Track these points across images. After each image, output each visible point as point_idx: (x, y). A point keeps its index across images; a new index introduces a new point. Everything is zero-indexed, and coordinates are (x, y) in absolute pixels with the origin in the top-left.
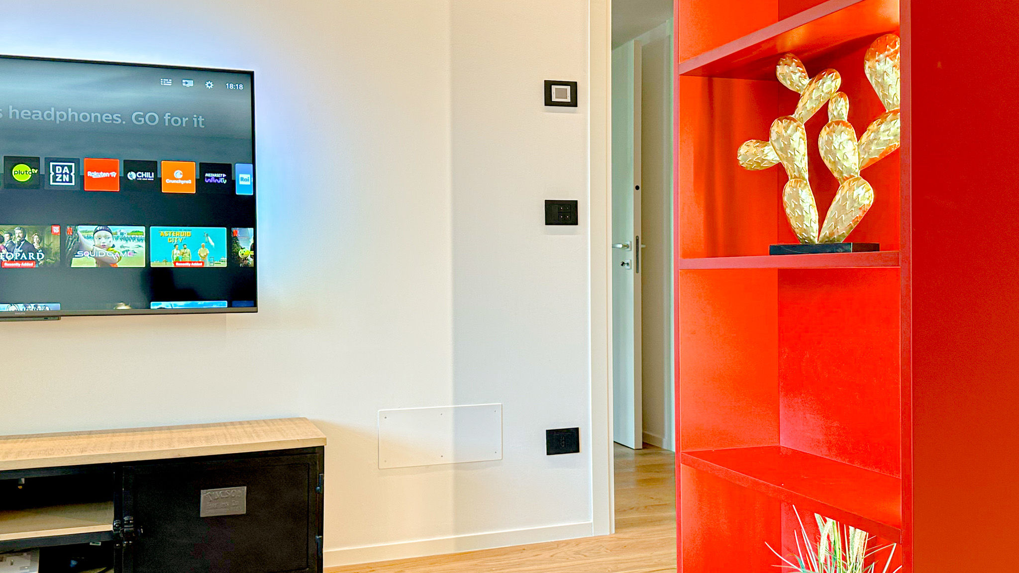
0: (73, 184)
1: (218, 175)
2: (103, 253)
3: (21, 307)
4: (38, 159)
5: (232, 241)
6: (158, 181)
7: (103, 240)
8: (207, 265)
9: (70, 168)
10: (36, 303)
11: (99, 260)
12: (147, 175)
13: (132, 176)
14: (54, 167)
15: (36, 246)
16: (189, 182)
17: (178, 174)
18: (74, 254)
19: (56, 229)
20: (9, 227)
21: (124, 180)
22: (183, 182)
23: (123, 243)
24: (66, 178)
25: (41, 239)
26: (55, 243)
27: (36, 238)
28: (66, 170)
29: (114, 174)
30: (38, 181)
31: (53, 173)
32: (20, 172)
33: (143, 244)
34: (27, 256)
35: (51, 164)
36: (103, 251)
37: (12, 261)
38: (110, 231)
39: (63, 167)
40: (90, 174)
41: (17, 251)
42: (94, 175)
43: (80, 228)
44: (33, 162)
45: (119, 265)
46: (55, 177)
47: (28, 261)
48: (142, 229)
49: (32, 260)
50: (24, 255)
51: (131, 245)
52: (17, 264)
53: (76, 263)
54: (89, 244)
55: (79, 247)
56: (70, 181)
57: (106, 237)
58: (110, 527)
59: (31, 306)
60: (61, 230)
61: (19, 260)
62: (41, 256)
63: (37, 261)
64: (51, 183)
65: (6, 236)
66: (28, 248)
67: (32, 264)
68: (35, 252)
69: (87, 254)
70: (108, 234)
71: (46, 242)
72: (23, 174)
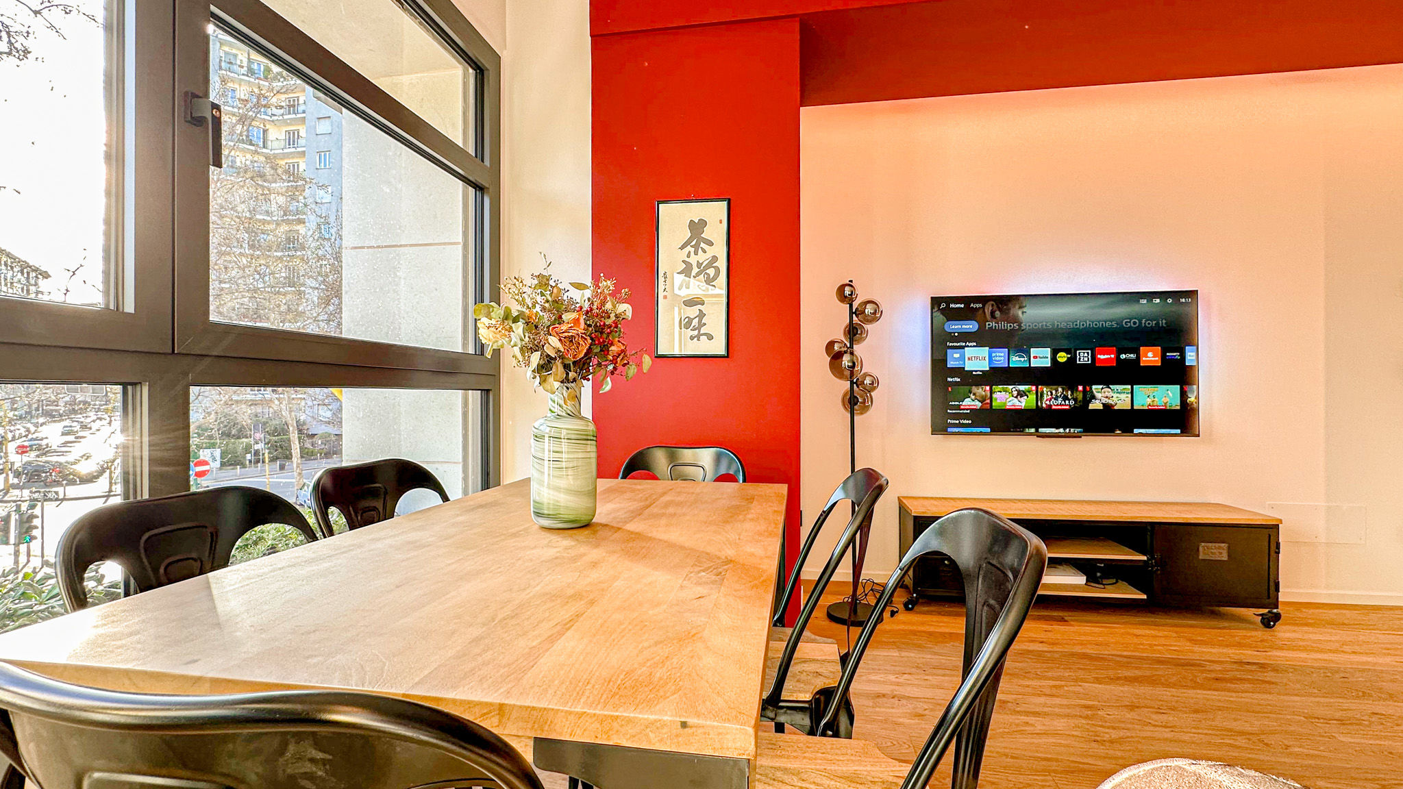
0: (1090, 362)
1: (1175, 354)
2: (1105, 400)
3: (1061, 430)
4: (1071, 349)
5: (1183, 395)
6: (1138, 358)
7: (1106, 393)
8: (1168, 408)
9: (1088, 353)
10: (1070, 427)
11: (1104, 404)
12: (1132, 356)
13: (1123, 356)
14: (1079, 353)
15: (1069, 397)
16: (1157, 359)
17: (1150, 354)
18: (1090, 401)
19: (1081, 388)
20: (1055, 387)
21: (1118, 358)
22: (1153, 359)
23: (1118, 395)
24: (1086, 359)
25: (1072, 394)
26: (1080, 397)
27: (1069, 392)
28: (1086, 355)
29: (1113, 356)
30: (1072, 360)
31: (1078, 357)
33: (1130, 396)
34: (1065, 402)
35: (1078, 352)
36: (1107, 399)
37: (1057, 405)
38: (1110, 388)
39: (1084, 353)
40: (1099, 356)
41: (1060, 399)
42: (1102, 357)
43: (1094, 387)
44: (1067, 351)
45: (1116, 408)
46: (1080, 359)
47: (1065, 405)
48: (1129, 387)
49: (1067, 405)
50: (1063, 402)
51: (1123, 396)
52: (1060, 407)
53: (1091, 407)
54: (1098, 395)
55: (1094, 397)
56: (1088, 361)
57: (1109, 392)
58: (1145, 558)
59: (1067, 430)
60: (1083, 388)
61: (1061, 405)
62: (1072, 403)
63: (1070, 406)
64: (1078, 362)
65: (1054, 392)
66: (1065, 398)
67: (1067, 407)
68: (1069, 400)
69: (1097, 401)
70: (1110, 390)
71: (1075, 395)
72: (1062, 357)
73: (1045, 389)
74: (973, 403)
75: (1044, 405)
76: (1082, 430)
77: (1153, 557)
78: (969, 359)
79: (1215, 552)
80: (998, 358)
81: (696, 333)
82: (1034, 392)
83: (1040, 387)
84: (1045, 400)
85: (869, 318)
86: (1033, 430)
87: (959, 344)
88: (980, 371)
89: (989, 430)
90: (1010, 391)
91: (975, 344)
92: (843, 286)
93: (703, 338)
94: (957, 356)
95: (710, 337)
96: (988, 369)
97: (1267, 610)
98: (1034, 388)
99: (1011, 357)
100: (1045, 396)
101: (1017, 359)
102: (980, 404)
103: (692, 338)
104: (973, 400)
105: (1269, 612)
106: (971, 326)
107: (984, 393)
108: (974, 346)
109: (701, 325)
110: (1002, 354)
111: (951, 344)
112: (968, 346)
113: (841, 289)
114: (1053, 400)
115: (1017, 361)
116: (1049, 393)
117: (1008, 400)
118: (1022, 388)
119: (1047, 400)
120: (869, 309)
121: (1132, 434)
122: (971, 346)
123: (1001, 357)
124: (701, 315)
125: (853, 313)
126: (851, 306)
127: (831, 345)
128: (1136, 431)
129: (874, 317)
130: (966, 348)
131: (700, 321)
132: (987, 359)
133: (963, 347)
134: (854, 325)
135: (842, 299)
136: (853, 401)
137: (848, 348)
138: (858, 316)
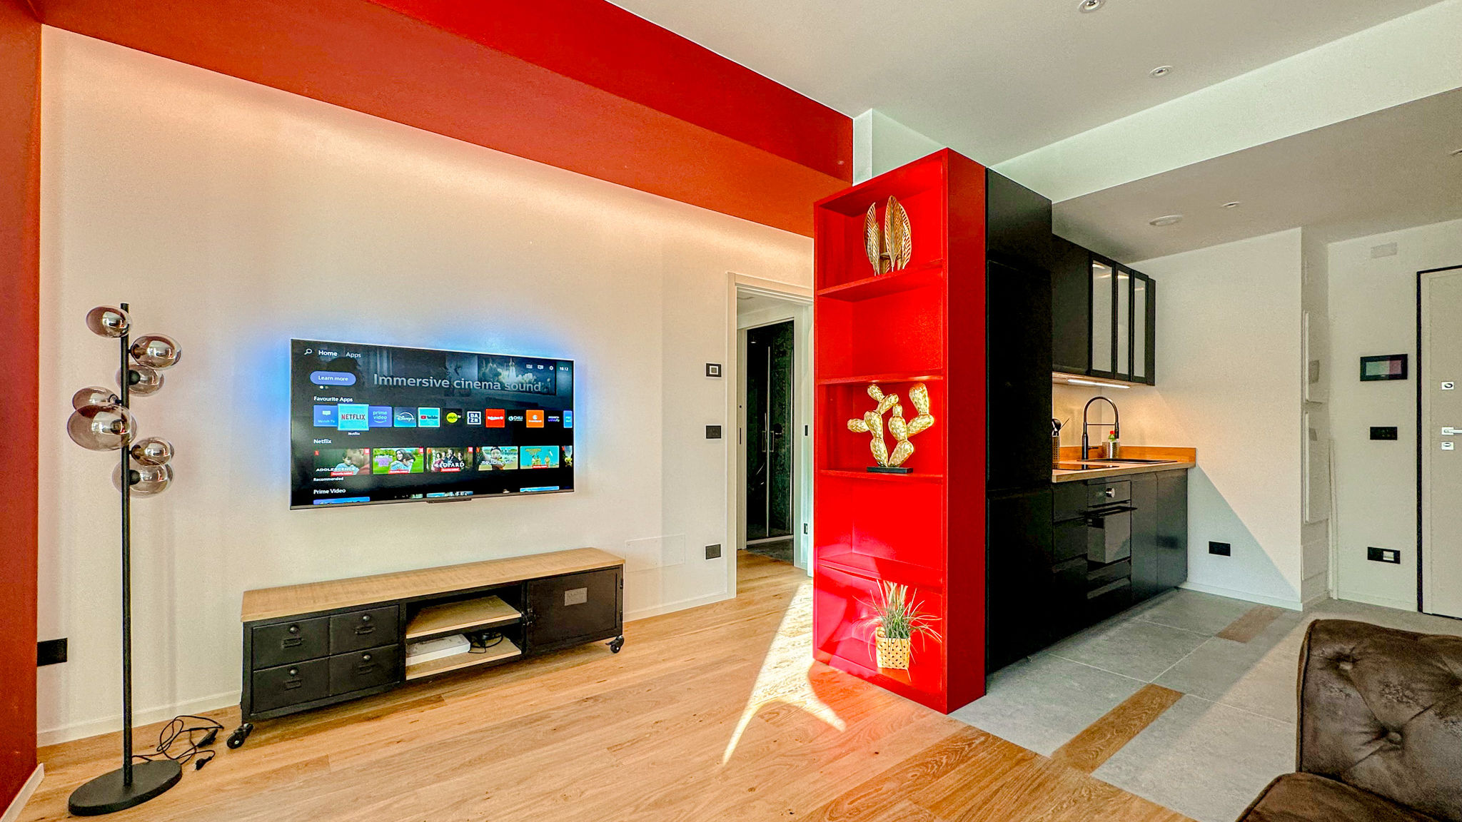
0: (480, 423)
1: (555, 417)
2: (495, 462)
3: (451, 494)
4: (460, 410)
5: (562, 454)
6: (525, 421)
7: (496, 455)
8: (549, 467)
9: (478, 414)
10: (460, 490)
11: (492, 466)
13: (511, 418)
14: (470, 414)
15: (460, 459)
16: (540, 421)
17: (535, 417)
18: (480, 463)
19: (471, 449)
20: (445, 449)
21: (506, 420)
22: (537, 421)
23: (506, 456)
24: (476, 420)
25: (462, 455)
26: (470, 457)
27: (459, 454)
28: (476, 416)
29: (502, 418)
30: (462, 421)
31: (469, 418)
32: (451, 417)
33: (517, 456)
34: (455, 465)
35: (468, 412)
36: (496, 461)
38: (499, 449)
39: (474, 414)
40: (489, 418)
41: (450, 462)
42: (492, 418)
43: (484, 448)
44: (458, 411)
45: (504, 468)
46: (470, 420)
47: (455, 467)
48: (516, 448)
49: (457, 467)
50: (453, 465)
51: (510, 457)
52: (449, 470)
53: (481, 468)
54: (488, 457)
55: (483, 459)
56: (478, 421)
57: (498, 453)
58: (520, 615)
59: (457, 493)
60: (473, 450)
61: (450, 467)
62: (462, 464)
63: (460, 468)
64: (468, 423)
65: (443, 454)
66: (455, 460)
67: (457, 470)
68: (459, 462)
69: (487, 463)
70: (499, 451)
71: (465, 456)
72: (452, 418)
73: (433, 451)
74: (349, 469)
75: (433, 469)
76: (472, 492)
77: (526, 613)
78: (343, 417)
79: (576, 597)
80: (379, 418)
82: (422, 454)
83: (428, 449)
84: (434, 462)
85: (154, 361)
86: (420, 496)
87: (330, 399)
88: (358, 432)
89: (368, 499)
90: (394, 454)
91: (351, 400)
92: (102, 311)
94: (327, 413)
96: (368, 429)
97: (615, 638)
98: (422, 450)
99: (396, 416)
100: (434, 458)
101: (403, 418)
102: (358, 469)
104: (349, 466)
105: (617, 639)
106: (346, 379)
107: (362, 457)
108: (350, 403)
110: (385, 413)
111: (319, 399)
112: (342, 402)
113: (98, 313)
114: (442, 462)
115: (402, 420)
116: (438, 456)
117: (392, 464)
118: (408, 450)
119: (436, 463)
120: (154, 350)
121: (518, 493)
122: (346, 403)
123: (383, 415)
125: (128, 351)
126: (125, 340)
127: (88, 392)
128: (522, 490)
129: (166, 359)
130: (339, 405)
132: (366, 417)
133: (335, 404)
134: (130, 369)
135: (101, 331)
136: (128, 479)
137: (117, 402)
138: (137, 356)
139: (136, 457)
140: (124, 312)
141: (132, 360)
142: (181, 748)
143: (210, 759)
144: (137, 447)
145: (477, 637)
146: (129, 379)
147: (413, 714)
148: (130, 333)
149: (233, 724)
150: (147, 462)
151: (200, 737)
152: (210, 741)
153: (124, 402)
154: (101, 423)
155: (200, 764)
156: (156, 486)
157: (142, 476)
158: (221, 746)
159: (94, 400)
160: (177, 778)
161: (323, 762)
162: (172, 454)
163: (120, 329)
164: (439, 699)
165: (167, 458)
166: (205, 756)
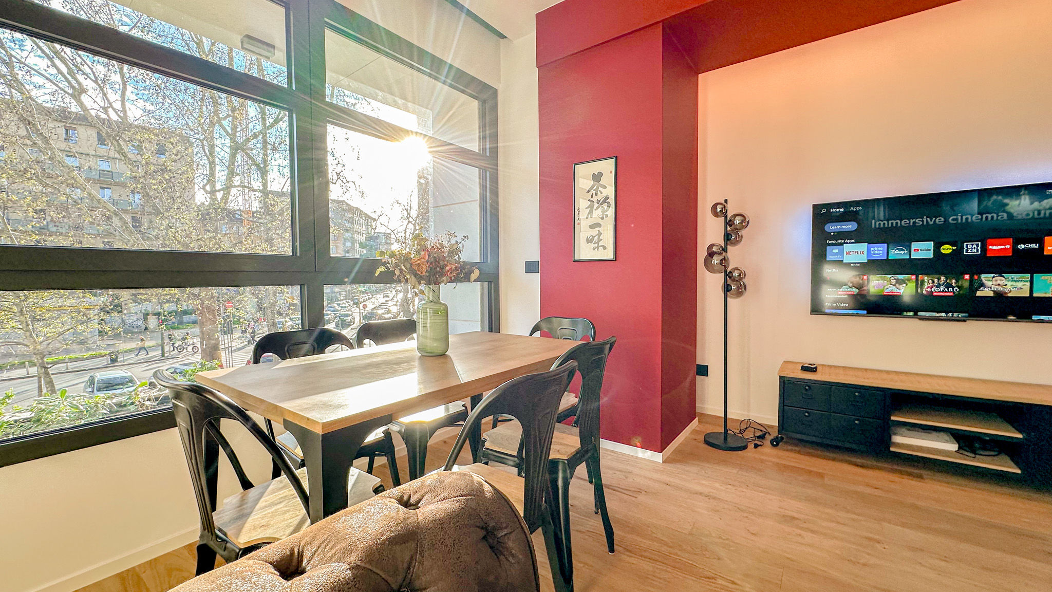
0: (979, 253)
3: (943, 314)
4: (956, 242)
6: (1042, 248)
7: (998, 282)
9: (977, 245)
10: (953, 312)
11: (994, 292)
12: (1033, 246)
13: (1021, 246)
14: (967, 245)
15: (953, 284)
18: (978, 289)
19: (967, 277)
20: (937, 276)
21: (1015, 250)
23: (1014, 283)
24: (975, 250)
25: (957, 281)
26: (966, 284)
27: (954, 281)
28: (975, 246)
29: (1008, 247)
30: (957, 253)
31: (965, 249)
32: (945, 249)
33: (1028, 284)
34: (948, 290)
35: (965, 244)
36: (998, 287)
37: (940, 292)
38: (1003, 277)
39: (972, 245)
40: (990, 247)
41: (943, 287)
42: (994, 248)
44: (954, 243)
45: (1009, 295)
46: (967, 251)
47: (949, 292)
48: (1028, 275)
49: (951, 292)
50: (946, 290)
51: (1019, 284)
52: (942, 294)
53: (979, 293)
54: (989, 284)
55: (983, 285)
56: (978, 251)
57: (1000, 280)
58: (1020, 436)
59: (950, 315)
60: (970, 277)
61: (943, 292)
62: (956, 290)
63: (954, 292)
64: (965, 253)
65: (936, 281)
66: (949, 286)
67: (951, 294)
68: (953, 288)
69: (987, 289)
70: (1003, 278)
71: (960, 283)
72: (947, 249)
73: (926, 278)
74: (851, 290)
75: (924, 292)
76: (967, 315)
78: (847, 253)
80: (876, 252)
81: (596, 245)
82: (914, 280)
83: (920, 276)
84: (926, 287)
85: (738, 227)
86: (911, 314)
87: (838, 242)
88: (858, 263)
89: (865, 312)
90: (888, 279)
91: (854, 241)
92: (716, 204)
93: (601, 249)
94: (836, 251)
95: (605, 248)
96: (866, 261)
98: (914, 277)
99: (890, 250)
100: (926, 284)
101: (897, 252)
102: (857, 291)
103: (594, 249)
104: (850, 287)
106: (850, 226)
107: (861, 281)
108: (852, 243)
109: (599, 240)
110: (881, 249)
111: (830, 242)
112: (847, 243)
113: (714, 207)
114: (934, 288)
115: (896, 254)
116: (930, 281)
117: (886, 287)
118: (901, 277)
119: (928, 288)
120: (737, 221)
121: (1030, 320)
122: (850, 243)
123: (879, 251)
124: (600, 234)
125: (727, 224)
126: (726, 217)
127: (711, 246)
128: (1034, 318)
129: (743, 225)
130: (845, 245)
131: (598, 238)
132: (865, 253)
133: (842, 244)
134: (728, 232)
135: (716, 214)
136: (727, 289)
137: (723, 250)
138: (730, 226)
139: (730, 278)
140: (725, 204)
141: (729, 228)
142: (749, 434)
143: (761, 445)
144: (730, 272)
145: (966, 441)
146: (727, 237)
147: (895, 477)
148: (728, 213)
149: (775, 433)
150: (734, 280)
151: (759, 434)
152: (762, 437)
153: (725, 250)
154: (716, 260)
155: (756, 446)
156: (739, 294)
157: (733, 288)
158: (767, 442)
159: (714, 249)
160: (745, 448)
161: (821, 475)
162: (745, 276)
163: (724, 213)
164: (920, 477)
165: (742, 278)
166: (759, 443)
